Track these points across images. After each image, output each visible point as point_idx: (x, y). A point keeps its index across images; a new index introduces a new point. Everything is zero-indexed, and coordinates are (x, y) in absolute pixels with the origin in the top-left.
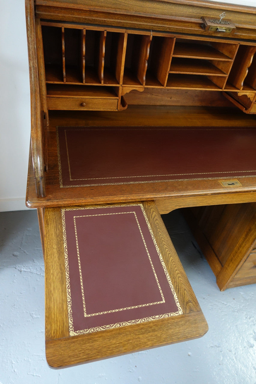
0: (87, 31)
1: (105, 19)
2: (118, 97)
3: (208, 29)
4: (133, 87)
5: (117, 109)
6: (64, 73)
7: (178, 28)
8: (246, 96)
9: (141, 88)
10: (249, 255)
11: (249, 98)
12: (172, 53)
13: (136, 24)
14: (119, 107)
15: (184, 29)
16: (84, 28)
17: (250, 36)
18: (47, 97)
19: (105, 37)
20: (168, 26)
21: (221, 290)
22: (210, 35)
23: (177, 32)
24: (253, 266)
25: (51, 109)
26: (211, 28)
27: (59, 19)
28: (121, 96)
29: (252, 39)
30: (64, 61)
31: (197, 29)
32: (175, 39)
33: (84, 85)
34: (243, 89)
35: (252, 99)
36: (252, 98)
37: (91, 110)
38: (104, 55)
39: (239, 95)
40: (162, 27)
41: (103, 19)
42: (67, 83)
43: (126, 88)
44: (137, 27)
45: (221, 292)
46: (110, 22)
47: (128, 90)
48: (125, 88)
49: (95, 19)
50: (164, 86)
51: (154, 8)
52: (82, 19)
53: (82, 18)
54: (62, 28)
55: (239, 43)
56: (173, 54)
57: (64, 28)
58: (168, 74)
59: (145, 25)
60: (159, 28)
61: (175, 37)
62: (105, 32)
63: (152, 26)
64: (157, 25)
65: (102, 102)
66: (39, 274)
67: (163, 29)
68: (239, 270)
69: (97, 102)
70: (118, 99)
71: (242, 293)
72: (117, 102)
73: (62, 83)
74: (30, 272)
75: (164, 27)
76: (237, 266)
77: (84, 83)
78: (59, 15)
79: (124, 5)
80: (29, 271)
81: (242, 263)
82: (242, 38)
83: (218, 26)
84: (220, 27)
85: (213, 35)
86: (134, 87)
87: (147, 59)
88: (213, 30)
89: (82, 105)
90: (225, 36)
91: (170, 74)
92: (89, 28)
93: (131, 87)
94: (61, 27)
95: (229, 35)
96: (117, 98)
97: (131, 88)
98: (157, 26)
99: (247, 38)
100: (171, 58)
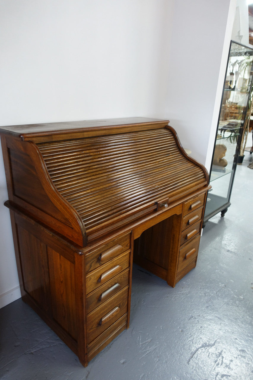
10: (179, 251)
21: (173, 287)
24: (183, 259)
45: (174, 288)
66: (49, 346)
68: (178, 265)
71: (184, 283)
74: (41, 349)
76: (176, 262)
80: (39, 349)
81: (178, 259)
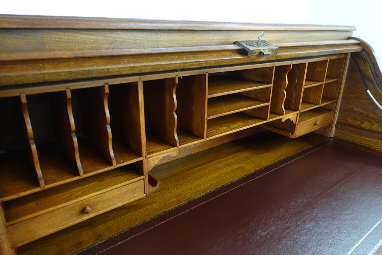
0: (72, 91)
1: (109, 67)
2: (143, 175)
3: (251, 55)
4: (162, 154)
5: (145, 194)
6: (37, 170)
7: (217, 60)
8: (289, 119)
9: (174, 151)
11: (292, 121)
12: (207, 93)
13: (159, 65)
14: (147, 189)
15: (224, 59)
16: (68, 88)
17: (291, 54)
18: (7, 226)
19: (107, 93)
20: (204, 60)
22: (253, 61)
23: (216, 65)
25: (19, 245)
26: (254, 53)
27: (12, 82)
28: (147, 173)
29: (293, 57)
30: (36, 150)
31: (237, 57)
32: (207, 75)
33: (82, 178)
34: (286, 114)
35: (294, 122)
36: (294, 120)
37: (101, 212)
38: (109, 121)
39: (282, 122)
40: (196, 62)
41: (105, 67)
42: (47, 187)
43: (153, 158)
44: (162, 70)
46: (117, 69)
47: (157, 161)
48: (151, 159)
49: (88, 70)
50: (203, 139)
51: (172, 40)
52: (64, 74)
53: (65, 72)
54: (21, 97)
55: (274, 65)
56: (208, 95)
57: (25, 96)
58: (206, 122)
59: (173, 64)
60: (193, 65)
61: (207, 73)
62: (107, 87)
63: (184, 63)
64: (189, 61)
65: (118, 193)
67: (199, 65)
69: (110, 197)
70: (144, 179)
72: (143, 184)
73: (38, 190)
75: (199, 62)
77: (83, 176)
78: (11, 74)
79: (129, 42)
82: (284, 58)
83: (261, 49)
84: (263, 49)
85: (257, 60)
86: (164, 153)
87: (174, 109)
88: (255, 54)
89: (84, 211)
90: (268, 60)
91: (208, 121)
92: (76, 86)
93: (160, 154)
94: (18, 94)
95: (272, 57)
96: (142, 177)
97: (159, 156)
98: (191, 62)
99: (289, 57)
100: (207, 100)
